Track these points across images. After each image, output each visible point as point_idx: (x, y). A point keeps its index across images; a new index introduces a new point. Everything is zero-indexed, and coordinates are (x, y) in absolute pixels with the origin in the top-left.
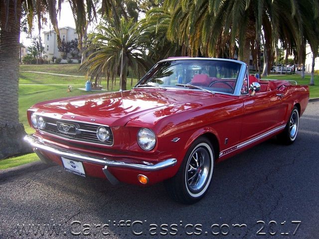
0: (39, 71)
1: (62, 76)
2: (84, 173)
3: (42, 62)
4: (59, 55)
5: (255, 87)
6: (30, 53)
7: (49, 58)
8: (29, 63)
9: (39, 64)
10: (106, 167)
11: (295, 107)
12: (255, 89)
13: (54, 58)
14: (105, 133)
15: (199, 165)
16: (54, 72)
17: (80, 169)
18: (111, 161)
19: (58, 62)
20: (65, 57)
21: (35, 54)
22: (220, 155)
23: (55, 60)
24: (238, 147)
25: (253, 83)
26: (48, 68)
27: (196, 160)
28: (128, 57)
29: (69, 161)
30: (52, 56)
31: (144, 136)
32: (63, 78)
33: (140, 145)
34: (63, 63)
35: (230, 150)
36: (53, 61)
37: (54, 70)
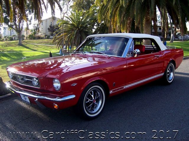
0: (36, 43)
1: (50, 46)
2: (30, 102)
3: (39, 38)
4: (49, 33)
5: (137, 52)
6: (32, 33)
7: (43, 36)
8: (31, 39)
9: (37, 39)
10: (37, 99)
11: (171, 62)
12: (136, 53)
13: (46, 35)
14: (36, 81)
15: (94, 98)
16: (45, 44)
17: (28, 100)
18: (41, 96)
19: (48, 38)
20: (52, 35)
21: (35, 33)
22: (110, 92)
23: (46, 36)
24: (124, 87)
25: (136, 50)
26: (42, 41)
27: (93, 96)
28: (80, 34)
29: (23, 96)
30: (45, 34)
31: (57, 82)
32: (49, 47)
33: (54, 88)
34: (50, 39)
35: (118, 89)
36: (46, 37)
37: (45, 42)
